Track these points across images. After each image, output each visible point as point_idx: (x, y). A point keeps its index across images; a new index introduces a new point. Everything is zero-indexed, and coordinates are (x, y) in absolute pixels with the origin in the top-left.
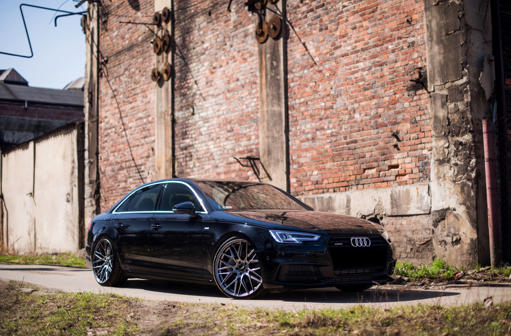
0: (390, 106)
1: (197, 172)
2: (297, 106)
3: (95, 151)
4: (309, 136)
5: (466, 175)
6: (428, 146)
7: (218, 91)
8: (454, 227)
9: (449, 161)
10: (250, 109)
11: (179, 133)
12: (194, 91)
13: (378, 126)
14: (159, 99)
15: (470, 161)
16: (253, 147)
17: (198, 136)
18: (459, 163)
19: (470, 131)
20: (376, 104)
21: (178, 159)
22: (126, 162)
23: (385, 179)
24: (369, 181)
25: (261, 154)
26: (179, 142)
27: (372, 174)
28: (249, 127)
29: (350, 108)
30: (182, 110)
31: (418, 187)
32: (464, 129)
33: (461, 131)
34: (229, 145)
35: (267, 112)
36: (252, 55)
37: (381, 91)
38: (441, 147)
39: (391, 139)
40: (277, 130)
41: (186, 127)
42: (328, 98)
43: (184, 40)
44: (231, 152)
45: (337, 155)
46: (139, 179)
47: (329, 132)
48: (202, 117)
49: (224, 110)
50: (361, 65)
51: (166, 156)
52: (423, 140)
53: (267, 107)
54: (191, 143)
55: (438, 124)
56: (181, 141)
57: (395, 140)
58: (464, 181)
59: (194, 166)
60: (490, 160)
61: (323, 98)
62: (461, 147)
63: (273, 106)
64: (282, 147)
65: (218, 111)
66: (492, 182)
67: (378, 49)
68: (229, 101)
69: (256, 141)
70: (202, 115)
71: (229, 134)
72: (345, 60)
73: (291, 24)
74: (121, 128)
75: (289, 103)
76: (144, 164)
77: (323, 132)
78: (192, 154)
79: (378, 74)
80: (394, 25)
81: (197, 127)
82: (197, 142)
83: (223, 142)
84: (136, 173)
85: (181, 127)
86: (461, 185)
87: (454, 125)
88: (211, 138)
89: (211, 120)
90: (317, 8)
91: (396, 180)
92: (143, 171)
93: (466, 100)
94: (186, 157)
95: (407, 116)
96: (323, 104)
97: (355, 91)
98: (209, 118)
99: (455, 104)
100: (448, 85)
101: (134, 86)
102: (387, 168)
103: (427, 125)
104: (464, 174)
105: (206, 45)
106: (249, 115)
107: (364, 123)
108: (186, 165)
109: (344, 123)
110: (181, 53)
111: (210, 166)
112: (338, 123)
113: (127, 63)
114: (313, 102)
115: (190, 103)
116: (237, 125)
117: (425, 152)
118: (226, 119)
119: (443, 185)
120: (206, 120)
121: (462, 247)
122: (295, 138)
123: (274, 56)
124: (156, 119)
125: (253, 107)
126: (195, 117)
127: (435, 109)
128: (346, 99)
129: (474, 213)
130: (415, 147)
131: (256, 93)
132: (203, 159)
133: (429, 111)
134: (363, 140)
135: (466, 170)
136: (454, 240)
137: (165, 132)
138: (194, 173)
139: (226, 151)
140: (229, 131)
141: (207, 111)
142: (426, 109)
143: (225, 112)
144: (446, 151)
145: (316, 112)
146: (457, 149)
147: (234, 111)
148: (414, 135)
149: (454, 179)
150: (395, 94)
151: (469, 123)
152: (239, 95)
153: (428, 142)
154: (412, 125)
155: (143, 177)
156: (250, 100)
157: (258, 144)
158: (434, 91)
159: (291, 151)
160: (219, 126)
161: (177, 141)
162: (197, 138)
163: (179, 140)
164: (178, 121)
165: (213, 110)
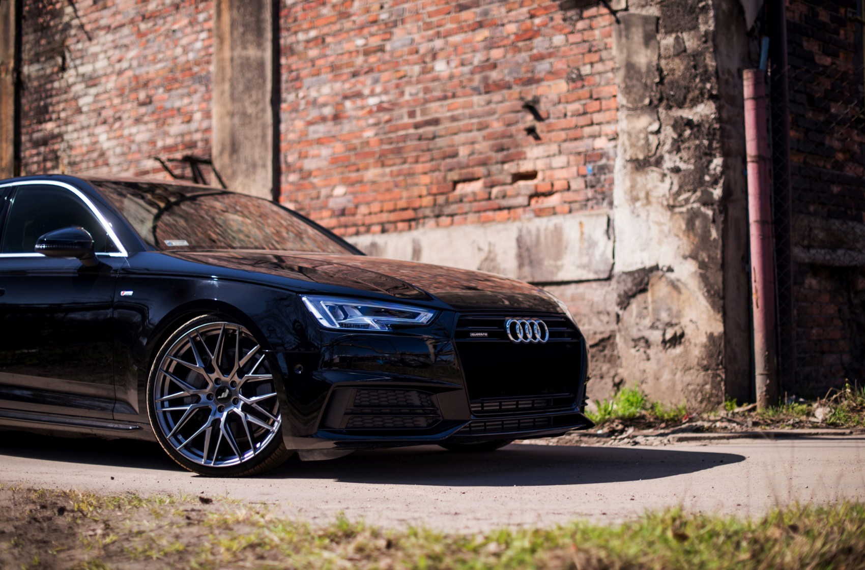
0: (520, 44)
2: (300, 48)
4: (328, 111)
5: (698, 194)
6: (609, 129)
7: (119, 19)
8: (669, 309)
9: (659, 162)
10: (191, 56)
11: (31, 110)
12: (66, 19)
13: (489, 88)
15: (710, 162)
16: (197, 136)
17: (73, 115)
18: (683, 166)
19: (712, 97)
20: (485, 39)
21: (26, 165)
23: (504, 203)
24: (466, 207)
25: (215, 152)
26: (30, 130)
27: (474, 193)
28: (189, 95)
29: (423, 49)
30: (38, 61)
31: (584, 220)
32: (697, 92)
33: (690, 96)
34: (141, 134)
35: (232, 60)
37: (498, 11)
38: (641, 131)
39: (520, 115)
40: (254, 98)
41: (47, 97)
42: (374, 29)
44: (145, 148)
45: (392, 151)
47: (373, 101)
48: (83, 75)
49: (132, 59)
52: (597, 117)
53: (232, 49)
54: (56, 131)
55: (635, 82)
56: (35, 127)
57: (529, 118)
58: (696, 205)
60: (760, 159)
61: (361, 28)
62: (688, 132)
63: (245, 48)
64: (264, 137)
65: (120, 61)
66: (762, 209)
68: (144, 39)
69: (205, 125)
70: (82, 70)
71: (143, 110)
75: (282, 42)
77: (359, 102)
78: (59, 153)
81: (70, 95)
82: (70, 128)
83: (130, 126)
85: (35, 96)
86: (686, 216)
87: (672, 83)
88: (101, 119)
89: (103, 80)
91: (529, 205)
93: (703, 28)
94: (45, 160)
95: (560, 65)
96: (360, 42)
97: (437, 12)
98: (99, 77)
99: (677, 38)
102: (509, 179)
103: (607, 84)
104: (695, 191)
106: (190, 69)
107: (456, 81)
109: (409, 83)
112: (395, 82)
114: (338, 38)
115: (56, 45)
116: (161, 90)
117: (601, 143)
118: (136, 78)
119: (643, 215)
120: (91, 81)
121: (686, 351)
122: (294, 115)
125: (199, 51)
126: (66, 75)
127: (629, 49)
128: (415, 30)
129: (717, 278)
130: (577, 133)
131: (206, 20)
132: (84, 165)
133: (614, 52)
134: (454, 119)
135: (701, 182)
136: (668, 336)
139: (133, 147)
140: (143, 104)
141: (94, 62)
142: (606, 48)
143: (135, 63)
144: (653, 140)
145: (345, 59)
146: (680, 135)
147: (155, 61)
148: (576, 106)
149: (671, 202)
150: (532, 16)
151: (708, 80)
152: (167, 26)
153: (608, 123)
154: (572, 85)
156: (193, 37)
157: (208, 130)
158: (626, 9)
159: (283, 145)
160: (121, 92)
161: (24, 127)
162: (70, 120)
163: (30, 125)
164: (29, 85)
165: (109, 58)
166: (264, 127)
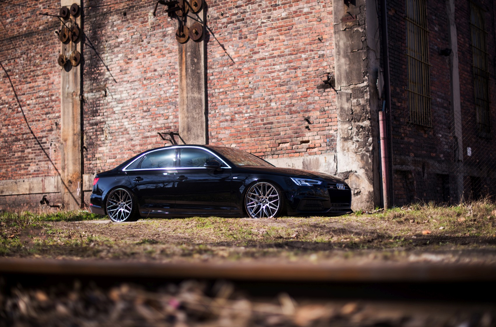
0: (303, 99)
1: (109, 144)
2: (216, 95)
4: (228, 118)
5: (365, 148)
6: (334, 128)
7: (133, 79)
8: (356, 184)
9: (352, 139)
10: (168, 95)
11: (88, 111)
12: (106, 77)
13: (291, 113)
14: (65, 81)
15: (368, 139)
16: (172, 124)
17: (111, 114)
18: (359, 140)
19: (369, 119)
20: (290, 96)
21: (86, 133)
22: (23, 134)
23: (298, 150)
24: (283, 152)
25: (180, 131)
26: (88, 119)
27: (286, 147)
29: (266, 98)
30: (92, 92)
31: (326, 156)
32: (364, 117)
33: (362, 118)
34: (145, 123)
35: (187, 97)
36: (170, 52)
37: (294, 87)
38: (346, 129)
39: (303, 122)
40: (197, 112)
41: (97, 107)
42: (247, 90)
43: (95, 33)
44: (147, 128)
45: (255, 133)
46: (39, 149)
47: (246, 115)
48: (116, 99)
49: (139, 94)
50: (277, 67)
51: (74, 130)
52: (330, 124)
53: (187, 93)
54: (102, 120)
55: (343, 113)
56: (91, 118)
57: (307, 123)
58: (364, 152)
59: (106, 139)
60: (384, 139)
61: (242, 89)
62: (361, 130)
63: (192, 93)
64: (202, 126)
65: (134, 94)
66: (385, 153)
67: (293, 57)
68: (146, 87)
69: (175, 120)
70: (114, 97)
71: (146, 114)
72: (263, 63)
73: (211, 31)
74: (16, 105)
75: (208, 92)
76: (46, 137)
77: (241, 115)
78: (103, 129)
79: (293, 75)
80: (307, 40)
81: (109, 106)
82: (109, 119)
83: (139, 120)
84: (35, 144)
85: (91, 106)
86: (361, 155)
87: (356, 114)
88: (125, 116)
89: (126, 101)
90: (237, 21)
91: (307, 151)
92: (46, 143)
93: (366, 98)
94: (96, 131)
95: (317, 106)
96: (241, 94)
97: (272, 86)
98: (123, 100)
99: (357, 100)
100: (351, 87)
101: (32, 68)
102: (299, 143)
103: (334, 113)
104: (363, 148)
105: (119, 40)
106: (167, 99)
107: (279, 110)
108: (97, 138)
109: (261, 109)
110: (91, 44)
111: (124, 139)
112: (255, 109)
113: (24, 48)
114: (232, 93)
115: (101, 86)
116: (154, 107)
117: (332, 132)
118: (142, 101)
119: (347, 155)
120: (120, 101)
121: (361, 197)
122: (214, 119)
123: (195, 54)
124: (61, 97)
125: (172, 93)
126: (106, 98)
127: (341, 103)
128: (263, 91)
129: (371, 174)
130: (324, 128)
131: (175, 82)
132: (116, 134)
133: (336, 103)
134: (278, 122)
135: (366, 145)
136: (355, 192)
137: (73, 110)
138: (106, 145)
139: (141, 127)
140: (145, 112)
141: (121, 94)
142: (333, 102)
143: (141, 96)
144: (350, 132)
145: (235, 99)
146: (359, 130)
147: (151, 96)
148: (323, 120)
149: (356, 151)
150: (307, 90)
151: (368, 114)
152: (156, 83)
153: (334, 125)
154: (321, 113)
155: (44, 148)
156: (169, 88)
157: (176, 122)
158: (340, 90)
159: (209, 129)
160: (135, 106)
161: (85, 118)
162: (109, 116)
163: (88, 117)
164: (88, 101)
165: (128, 93)
166: (202, 122)
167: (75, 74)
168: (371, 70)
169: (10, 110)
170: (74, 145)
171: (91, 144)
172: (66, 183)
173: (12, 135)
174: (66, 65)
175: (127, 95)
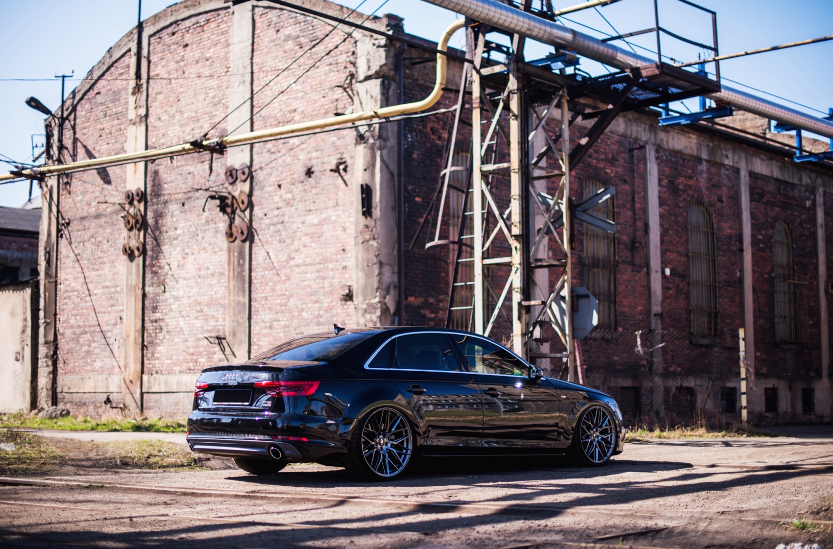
0: (328, 310)
1: (167, 344)
2: (258, 299)
3: (54, 312)
4: (268, 324)
7: (189, 275)
10: (218, 296)
11: (149, 306)
12: (166, 271)
13: (319, 324)
14: (129, 272)
16: (220, 327)
20: (318, 306)
21: (147, 330)
22: (91, 326)
25: (227, 335)
26: (149, 315)
28: (217, 311)
29: (300, 307)
30: (153, 286)
34: (198, 323)
35: (234, 300)
36: (221, 250)
37: (322, 298)
40: (242, 316)
41: (157, 302)
42: (284, 297)
43: (157, 222)
44: (199, 329)
46: (104, 344)
47: (283, 323)
48: (173, 296)
50: (309, 276)
51: (135, 326)
54: (161, 317)
56: (152, 314)
59: (164, 338)
63: (238, 296)
64: (245, 331)
65: (189, 292)
67: (322, 266)
68: (199, 285)
69: (223, 323)
70: (173, 293)
71: (198, 314)
72: (297, 270)
73: (256, 231)
75: (252, 296)
77: (278, 323)
78: (162, 327)
79: (320, 285)
80: (333, 250)
81: (168, 303)
82: (167, 317)
83: (193, 320)
84: (101, 338)
85: (152, 301)
88: (181, 315)
89: (182, 299)
90: (278, 223)
92: (110, 338)
93: (377, 314)
94: (156, 329)
96: (279, 301)
97: (304, 295)
98: (180, 298)
99: (371, 316)
100: (366, 302)
101: (100, 254)
105: (179, 232)
106: (218, 301)
108: (156, 336)
110: (153, 233)
111: (179, 340)
112: (290, 317)
113: (92, 231)
114: (271, 298)
115: (161, 281)
116: (206, 307)
118: (196, 301)
120: (176, 298)
122: (256, 324)
123: (241, 255)
124: (125, 290)
125: (221, 294)
126: (166, 294)
128: (297, 300)
131: (224, 283)
132: (173, 333)
137: (135, 304)
138: (164, 344)
139: (195, 328)
140: (198, 312)
141: (178, 291)
143: (195, 295)
145: (274, 306)
147: (203, 295)
150: (332, 302)
152: (209, 282)
155: (109, 342)
156: (219, 288)
157: (224, 325)
158: (358, 304)
159: (252, 335)
160: (190, 305)
161: (146, 313)
162: (167, 313)
163: (149, 313)
164: (148, 296)
165: (184, 290)
166: (245, 327)
167: (138, 265)
168: (384, 286)
169: (79, 299)
170: (136, 343)
171: (151, 343)
172: (128, 382)
173: (79, 326)
174: (130, 254)
175: (183, 292)
